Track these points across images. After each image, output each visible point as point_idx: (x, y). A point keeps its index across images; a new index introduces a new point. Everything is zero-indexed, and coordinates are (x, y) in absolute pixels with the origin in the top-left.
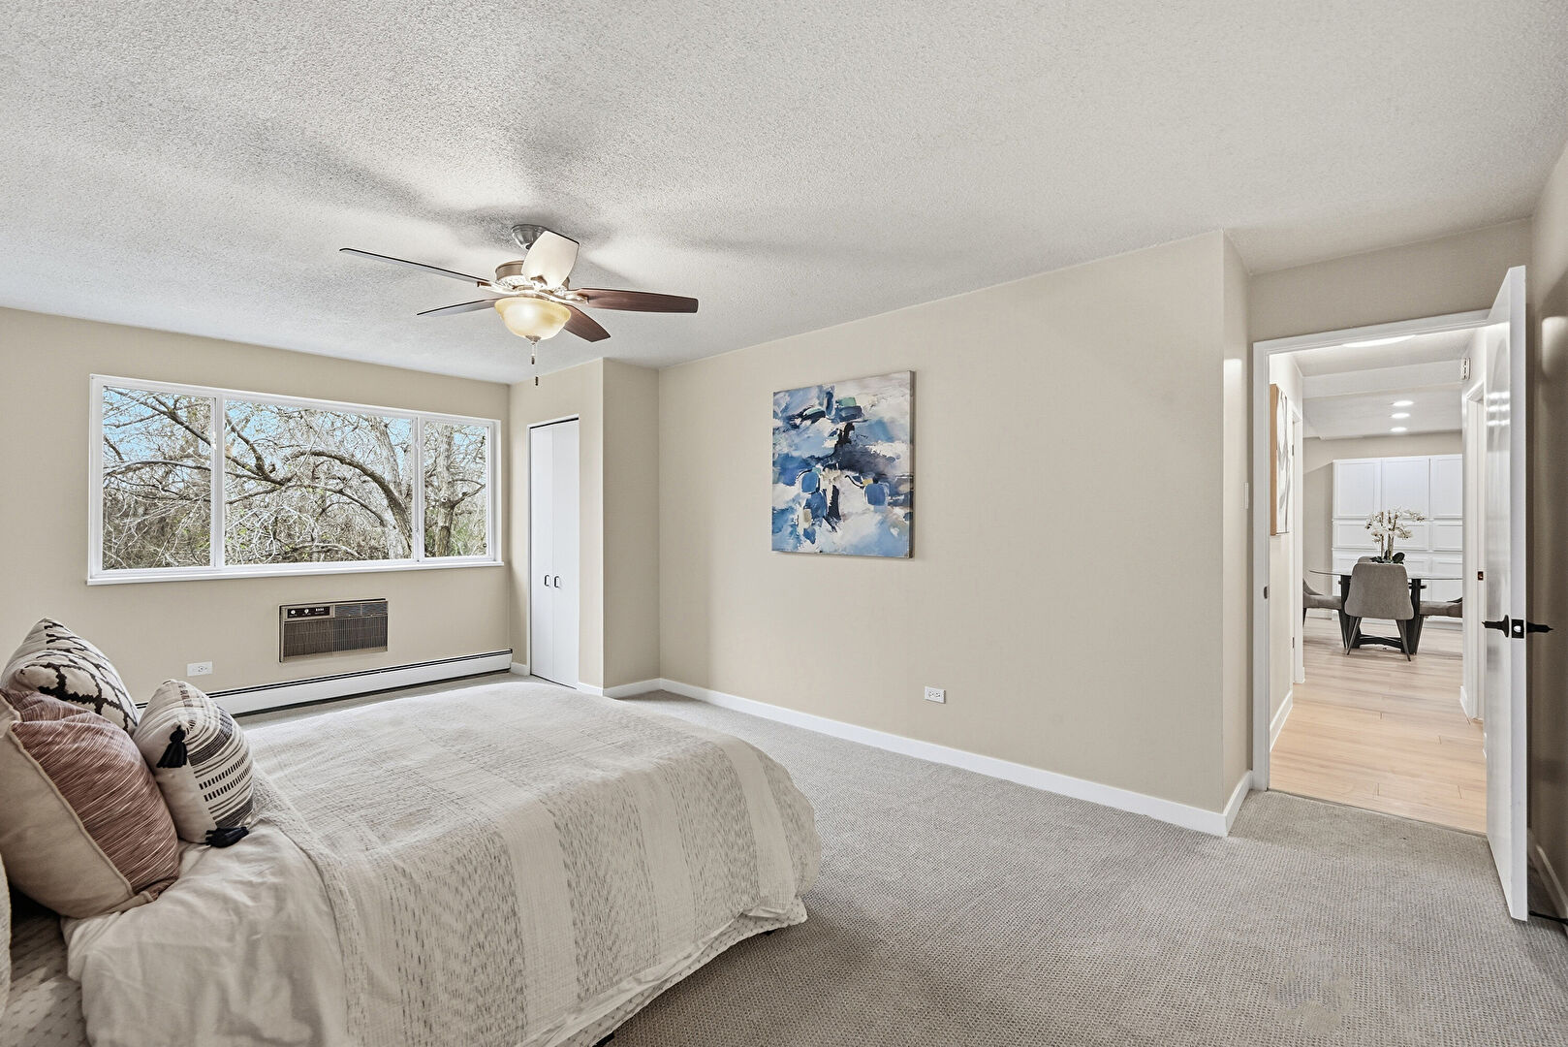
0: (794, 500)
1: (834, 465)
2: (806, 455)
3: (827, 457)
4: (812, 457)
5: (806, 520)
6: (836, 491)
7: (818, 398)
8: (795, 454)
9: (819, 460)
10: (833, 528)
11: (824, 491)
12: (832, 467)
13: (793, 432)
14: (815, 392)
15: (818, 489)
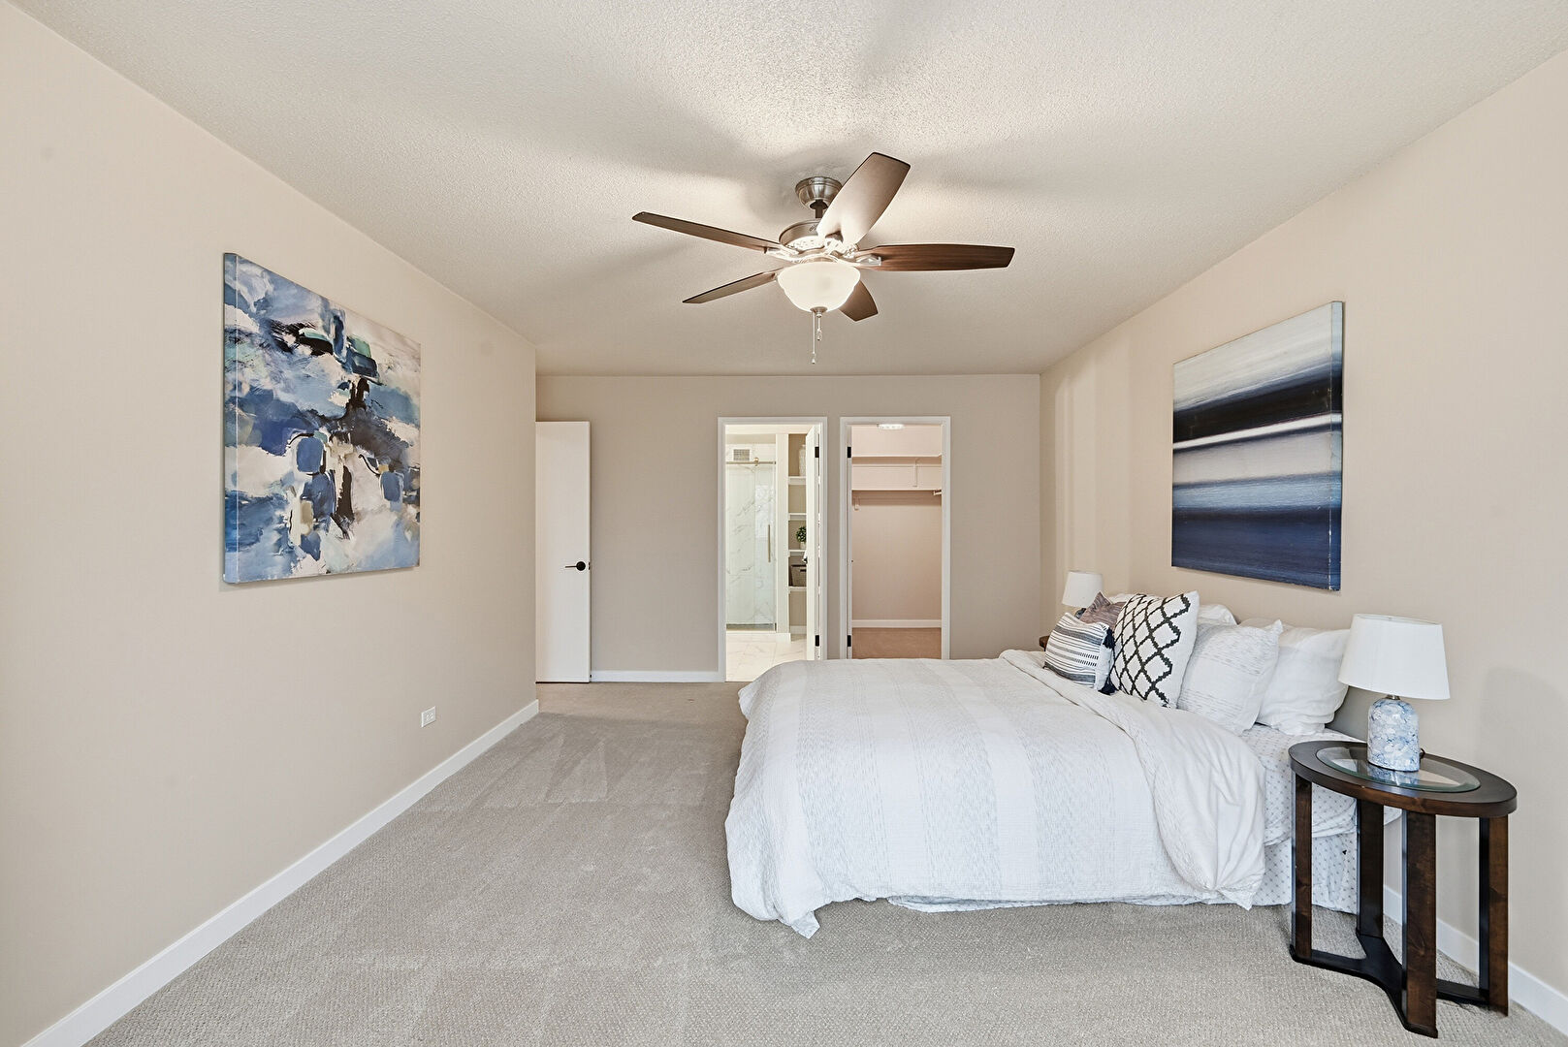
0: (282, 483)
1: (345, 434)
2: (304, 405)
3: (335, 418)
4: (313, 412)
5: (305, 520)
6: (348, 476)
7: (323, 317)
8: (285, 398)
9: (324, 420)
10: (345, 532)
11: (332, 472)
12: (342, 437)
13: (280, 355)
14: (316, 305)
15: (323, 468)
